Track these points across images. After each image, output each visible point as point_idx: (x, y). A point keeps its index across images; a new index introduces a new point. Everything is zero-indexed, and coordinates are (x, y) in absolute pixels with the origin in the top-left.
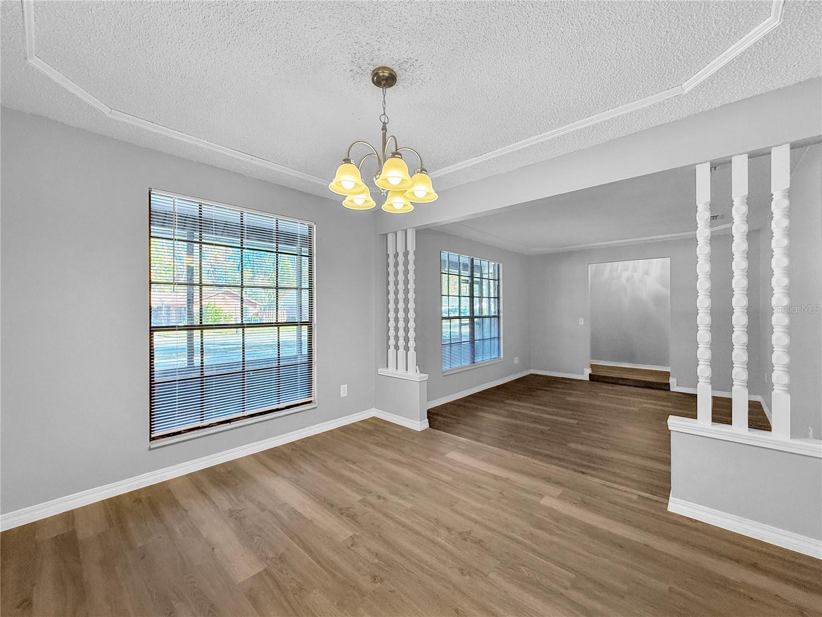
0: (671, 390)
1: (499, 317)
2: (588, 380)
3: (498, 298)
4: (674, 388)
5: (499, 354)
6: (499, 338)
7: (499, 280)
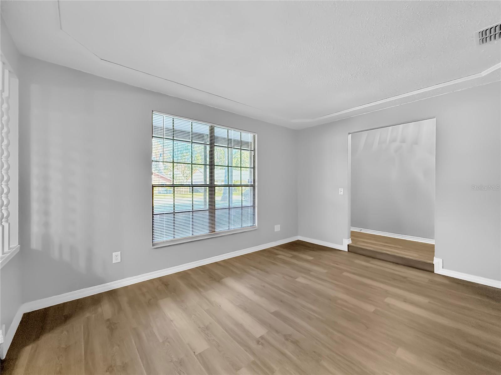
0: (435, 272)
1: (253, 186)
2: (347, 251)
3: (254, 168)
4: (439, 269)
5: (254, 223)
6: (254, 206)
7: (254, 150)
